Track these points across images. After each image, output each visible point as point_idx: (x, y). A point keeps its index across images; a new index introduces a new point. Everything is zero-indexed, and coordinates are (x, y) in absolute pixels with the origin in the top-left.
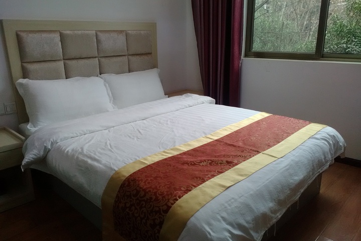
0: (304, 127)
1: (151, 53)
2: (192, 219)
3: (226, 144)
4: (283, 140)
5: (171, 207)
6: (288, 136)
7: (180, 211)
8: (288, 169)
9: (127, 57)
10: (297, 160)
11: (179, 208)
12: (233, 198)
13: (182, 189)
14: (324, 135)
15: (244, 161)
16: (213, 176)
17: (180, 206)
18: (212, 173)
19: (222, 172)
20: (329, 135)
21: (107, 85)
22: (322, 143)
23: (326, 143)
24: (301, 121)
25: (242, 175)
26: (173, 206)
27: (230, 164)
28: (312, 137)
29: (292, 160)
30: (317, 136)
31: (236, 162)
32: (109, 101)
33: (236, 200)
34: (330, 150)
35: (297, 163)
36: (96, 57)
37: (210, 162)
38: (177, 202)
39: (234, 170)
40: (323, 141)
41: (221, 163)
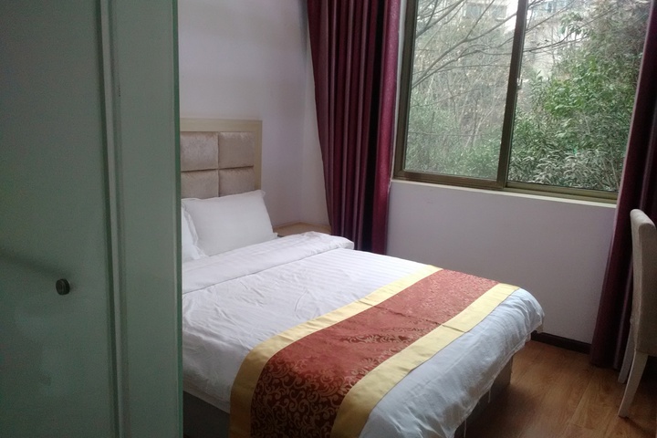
0: (489, 288)
2: (375, 410)
3: (391, 312)
4: (466, 307)
5: (344, 397)
6: (471, 302)
7: (357, 401)
8: (478, 347)
10: (487, 334)
11: (355, 398)
12: (419, 385)
13: (353, 373)
14: (517, 301)
15: (422, 336)
16: (388, 356)
17: (357, 395)
18: (385, 353)
19: (397, 352)
20: (524, 301)
22: (515, 311)
23: (520, 311)
24: (484, 280)
25: (423, 355)
26: (346, 395)
27: (405, 340)
28: (502, 304)
29: (482, 335)
30: (509, 302)
31: (411, 337)
33: (422, 387)
34: (526, 321)
35: (488, 338)
37: (377, 337)
38: (351, 390)
39: (412, 348)
40: (517, 309)
41: (392, 340)
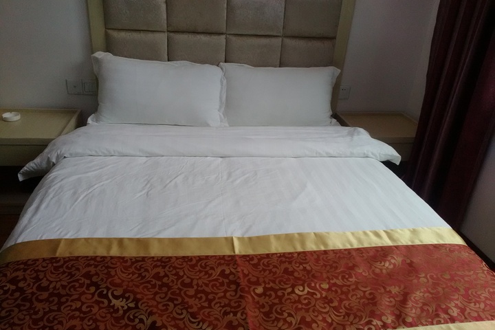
1: (334, 38)
9: (280, 39)
21: (225, 82)
32: (218, 107)
36: (222, 34)
